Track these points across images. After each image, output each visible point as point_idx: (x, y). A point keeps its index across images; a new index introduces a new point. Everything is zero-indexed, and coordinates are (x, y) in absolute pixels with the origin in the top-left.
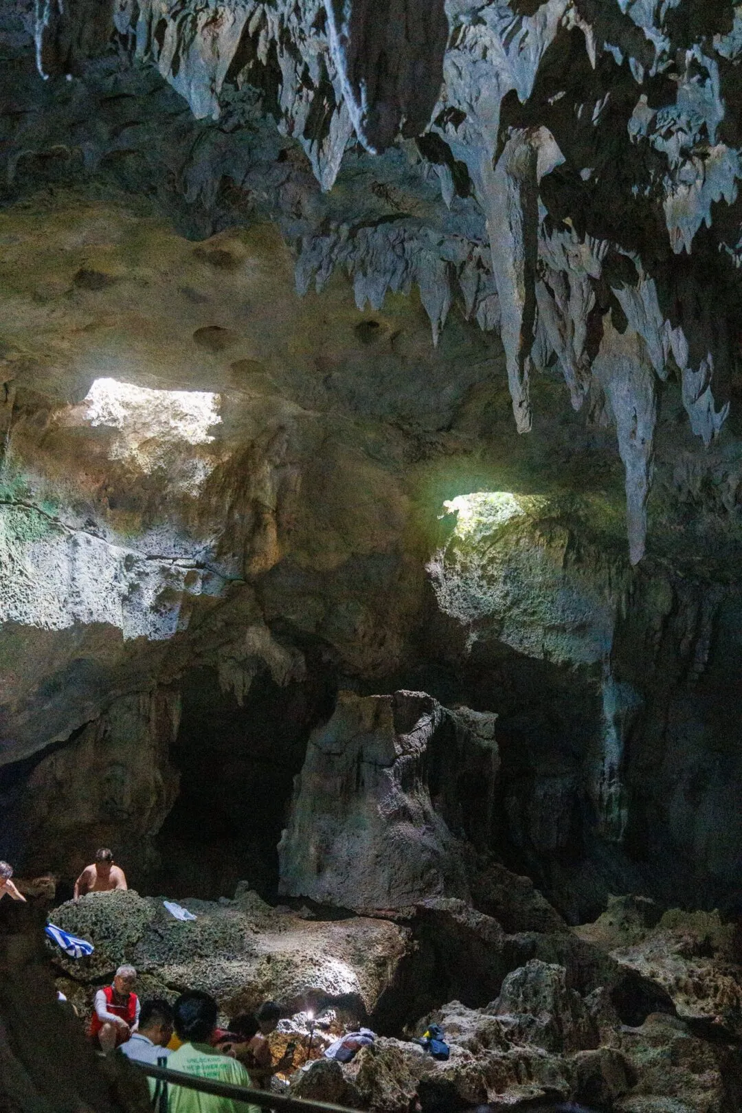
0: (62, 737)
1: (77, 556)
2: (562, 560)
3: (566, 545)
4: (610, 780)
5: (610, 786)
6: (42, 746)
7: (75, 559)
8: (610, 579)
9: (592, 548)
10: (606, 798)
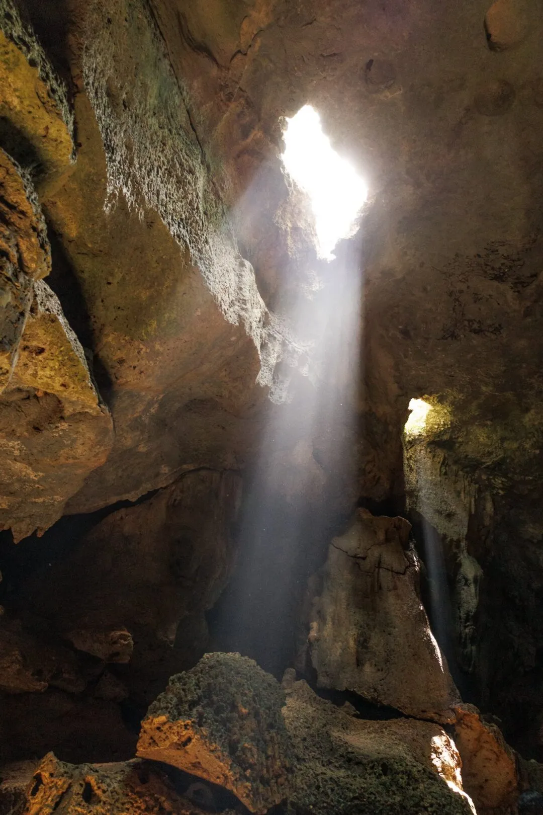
0: (132, 497)
1: (243, 273)
2: (439, 470)
3: (441, 462)
4: (466, 623)
5: (465, 627)
6: (114, 500)
7: (241, 275)
8: (465, 487)
9: (454, 468)
10: (463, 635)
